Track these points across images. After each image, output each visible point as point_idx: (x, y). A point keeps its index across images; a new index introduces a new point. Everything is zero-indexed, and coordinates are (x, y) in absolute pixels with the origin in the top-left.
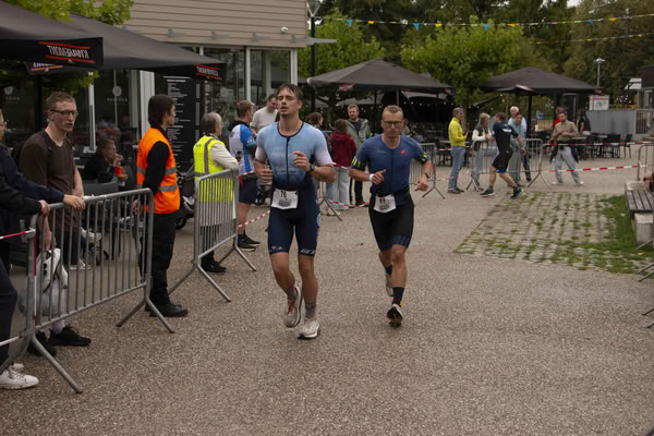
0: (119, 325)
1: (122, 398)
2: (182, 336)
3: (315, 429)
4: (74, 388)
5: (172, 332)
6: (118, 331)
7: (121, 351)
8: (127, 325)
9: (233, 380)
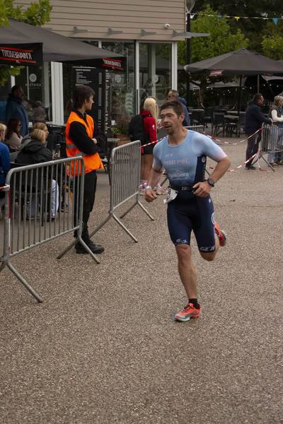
0: (59, 258)
1: (71, 306)
2: (106, 266)
3: (212, 329)
4: (37, 298)
5: (98, 263)
6: (58, 261)
7: (64, 275)
8: (64, 258)
9: (148, 296)
